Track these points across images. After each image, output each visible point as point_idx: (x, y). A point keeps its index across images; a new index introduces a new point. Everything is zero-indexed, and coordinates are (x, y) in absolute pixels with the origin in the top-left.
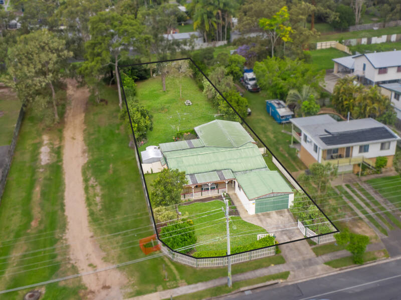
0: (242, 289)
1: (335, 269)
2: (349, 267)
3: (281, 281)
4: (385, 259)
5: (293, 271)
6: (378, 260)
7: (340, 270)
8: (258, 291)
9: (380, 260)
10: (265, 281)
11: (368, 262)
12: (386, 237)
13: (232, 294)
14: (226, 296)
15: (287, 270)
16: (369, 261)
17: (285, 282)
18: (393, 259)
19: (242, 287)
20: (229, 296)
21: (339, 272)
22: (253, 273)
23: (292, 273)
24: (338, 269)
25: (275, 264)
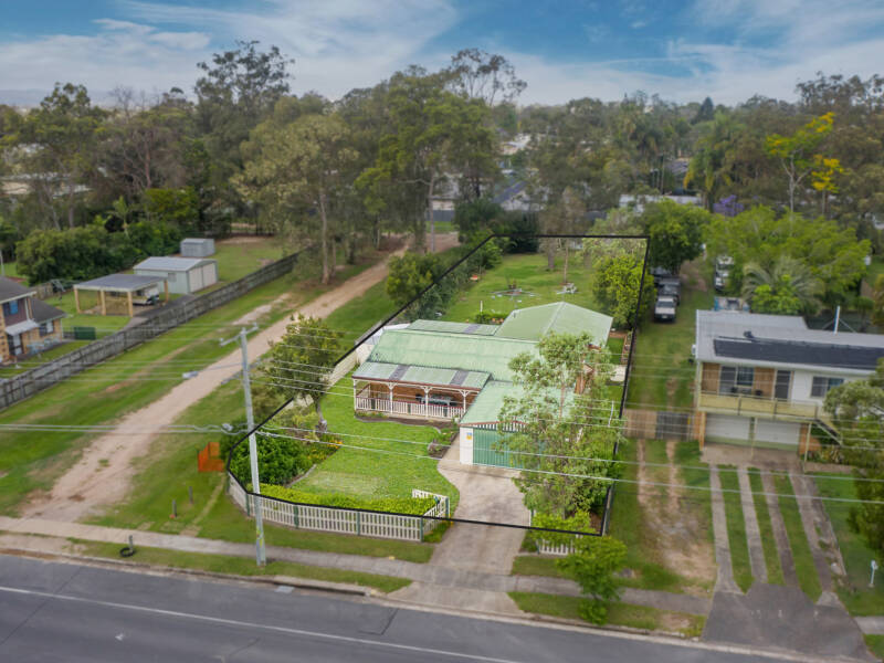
0: (278, 578)
1: (522, 613)
2: (564, 620)
3: (374, 592)
4: (680, 638)
5: (422, 583)
6: (658, 631)
7: (533, 619)
8: (305, 593)
9: (661, 635)
10: (338, 581)
11: (624, 628)
12: (739, 592)
13: (251, 581)
14: (236, 579)
15: (410, 577)
16: (628, 625)
17: (379, 598)
18: (702, 646)
19: (282, 573)
20: (242, 582)
21: (527, 623)
22: (335, 557)
23: (415, 586)
24: (529, 615)
25: (398, 558)
